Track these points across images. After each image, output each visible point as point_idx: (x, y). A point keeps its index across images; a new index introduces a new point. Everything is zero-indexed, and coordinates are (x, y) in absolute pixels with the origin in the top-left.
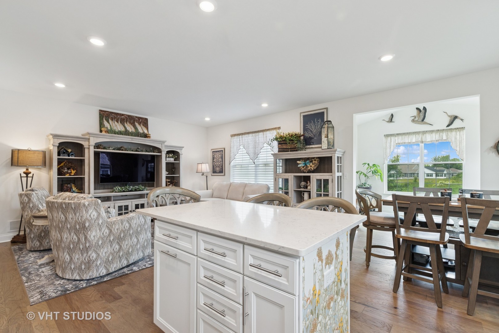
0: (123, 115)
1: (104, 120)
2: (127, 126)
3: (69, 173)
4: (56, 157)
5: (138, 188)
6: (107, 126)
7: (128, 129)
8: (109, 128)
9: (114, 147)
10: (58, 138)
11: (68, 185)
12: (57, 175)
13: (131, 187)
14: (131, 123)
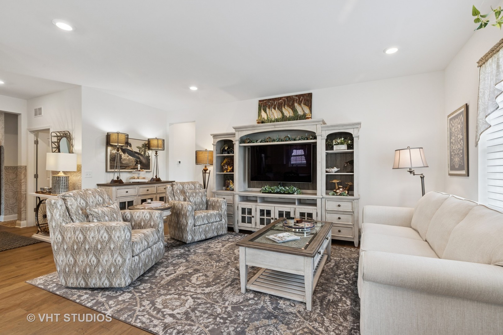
0: (281, 98)
1: (262, 110)
2: (285, 111)
3: (227, 169)
4: (215, 155)
5: (288, 190)
6: (264, 116)
7: (285, 114)
8: (266, 118)
9: (261, 140)
10: (216, 138)
11: (228, 181)
12: (216, 172)
13: (280, 188)
14: (289, 106)
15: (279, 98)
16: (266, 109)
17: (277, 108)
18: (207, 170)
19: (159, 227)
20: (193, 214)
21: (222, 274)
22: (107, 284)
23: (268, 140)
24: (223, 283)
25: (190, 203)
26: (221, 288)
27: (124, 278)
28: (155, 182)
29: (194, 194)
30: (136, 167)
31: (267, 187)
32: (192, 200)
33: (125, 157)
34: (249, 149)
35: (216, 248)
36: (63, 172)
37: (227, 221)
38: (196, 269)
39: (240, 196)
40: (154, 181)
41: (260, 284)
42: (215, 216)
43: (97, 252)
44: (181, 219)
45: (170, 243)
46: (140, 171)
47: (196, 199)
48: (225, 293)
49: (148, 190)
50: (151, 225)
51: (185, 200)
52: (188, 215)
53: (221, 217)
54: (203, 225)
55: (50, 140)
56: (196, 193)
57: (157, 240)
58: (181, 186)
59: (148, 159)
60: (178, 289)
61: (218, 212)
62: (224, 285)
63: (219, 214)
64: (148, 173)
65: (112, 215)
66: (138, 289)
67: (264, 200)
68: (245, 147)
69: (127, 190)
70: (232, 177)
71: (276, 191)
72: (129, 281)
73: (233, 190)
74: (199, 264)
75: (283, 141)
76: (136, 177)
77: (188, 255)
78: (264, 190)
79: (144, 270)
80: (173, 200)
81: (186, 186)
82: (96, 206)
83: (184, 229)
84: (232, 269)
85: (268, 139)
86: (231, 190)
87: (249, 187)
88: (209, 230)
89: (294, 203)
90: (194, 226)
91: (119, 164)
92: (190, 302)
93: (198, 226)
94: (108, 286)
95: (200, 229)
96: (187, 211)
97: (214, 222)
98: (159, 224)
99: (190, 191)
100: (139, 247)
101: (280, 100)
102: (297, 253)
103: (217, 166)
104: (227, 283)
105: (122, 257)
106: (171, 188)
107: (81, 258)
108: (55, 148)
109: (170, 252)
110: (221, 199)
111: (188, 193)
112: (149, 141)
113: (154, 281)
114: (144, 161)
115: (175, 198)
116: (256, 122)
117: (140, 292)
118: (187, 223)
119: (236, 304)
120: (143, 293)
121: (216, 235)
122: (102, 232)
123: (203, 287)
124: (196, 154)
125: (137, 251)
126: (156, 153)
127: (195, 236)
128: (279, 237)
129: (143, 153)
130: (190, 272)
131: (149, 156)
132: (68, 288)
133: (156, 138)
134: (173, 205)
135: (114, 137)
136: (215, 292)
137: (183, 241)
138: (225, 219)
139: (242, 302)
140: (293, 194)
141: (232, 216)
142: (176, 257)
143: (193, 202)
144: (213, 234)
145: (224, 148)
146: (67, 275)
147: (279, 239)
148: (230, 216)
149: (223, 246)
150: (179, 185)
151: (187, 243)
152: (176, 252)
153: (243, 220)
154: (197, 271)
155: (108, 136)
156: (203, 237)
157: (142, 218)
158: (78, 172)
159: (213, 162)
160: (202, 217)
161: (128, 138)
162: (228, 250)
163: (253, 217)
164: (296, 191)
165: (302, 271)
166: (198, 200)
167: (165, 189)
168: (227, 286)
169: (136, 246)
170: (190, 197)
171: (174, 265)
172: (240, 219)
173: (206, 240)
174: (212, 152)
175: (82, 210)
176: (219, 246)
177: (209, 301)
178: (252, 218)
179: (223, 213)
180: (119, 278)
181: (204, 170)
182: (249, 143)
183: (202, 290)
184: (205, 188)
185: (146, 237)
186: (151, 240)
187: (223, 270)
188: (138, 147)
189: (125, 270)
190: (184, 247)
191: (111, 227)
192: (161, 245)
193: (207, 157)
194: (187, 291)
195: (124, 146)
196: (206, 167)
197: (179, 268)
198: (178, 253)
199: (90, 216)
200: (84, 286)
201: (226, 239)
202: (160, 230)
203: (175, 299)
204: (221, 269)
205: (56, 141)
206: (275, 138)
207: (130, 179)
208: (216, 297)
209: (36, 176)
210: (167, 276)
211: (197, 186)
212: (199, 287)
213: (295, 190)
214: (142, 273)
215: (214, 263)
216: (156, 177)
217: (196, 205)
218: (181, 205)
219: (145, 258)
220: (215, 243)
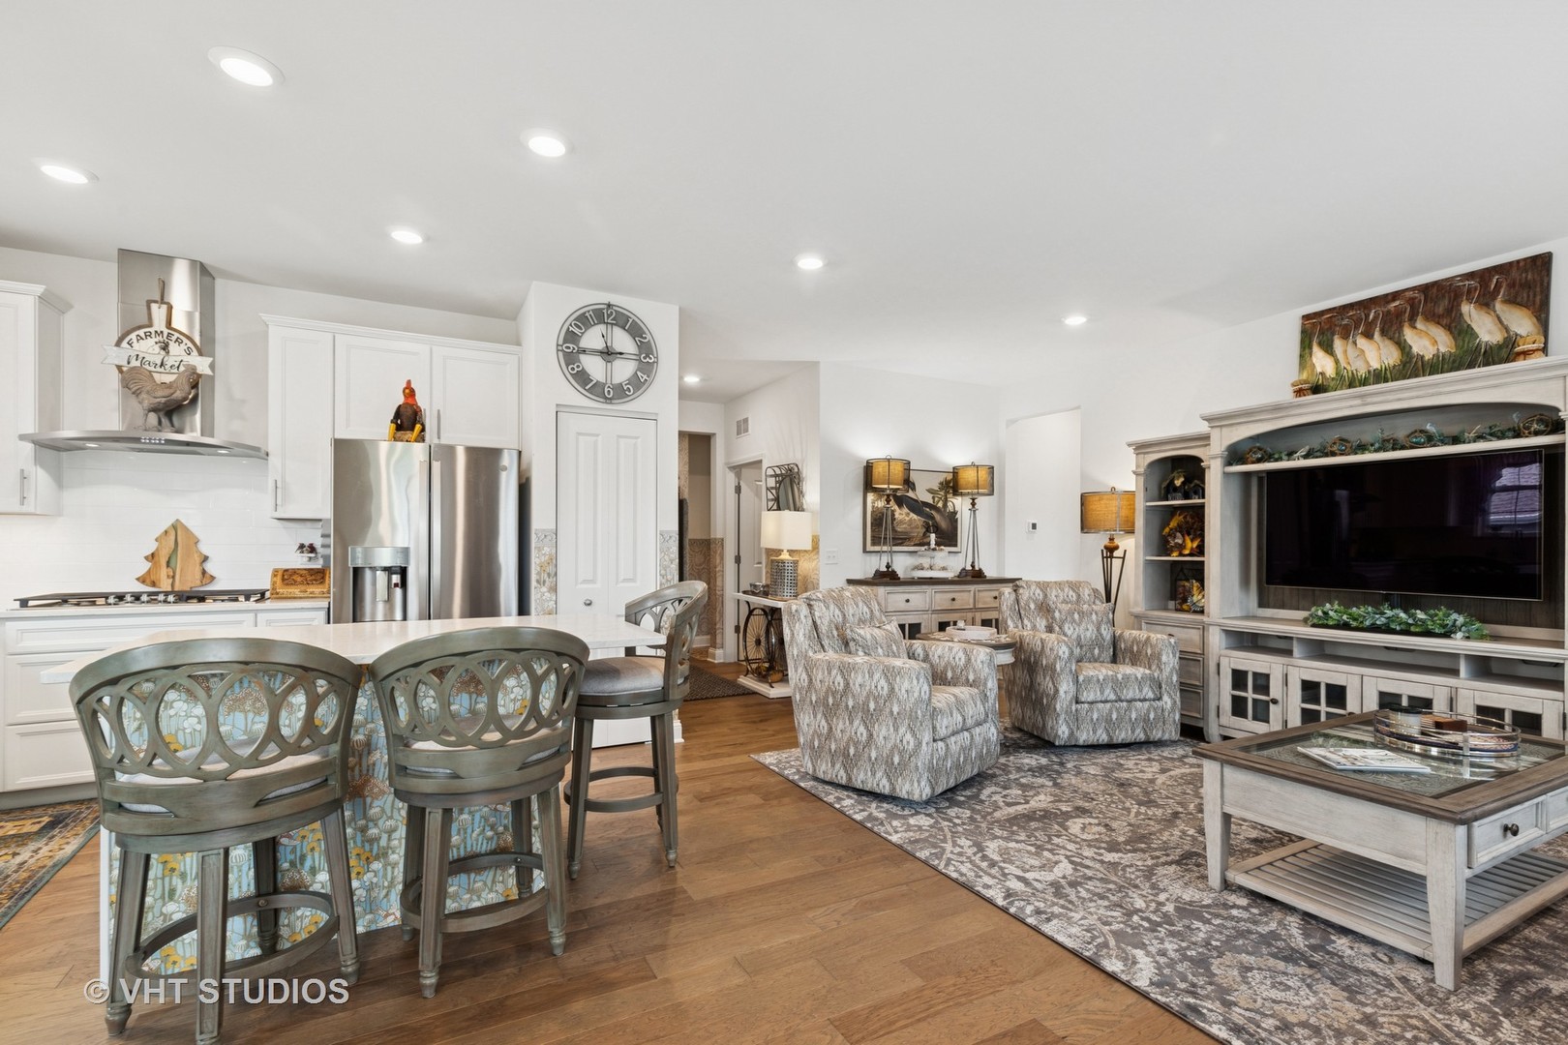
0: (1396, 295)
1: (1316, 349)
2: (1416, 338)
3: (1181, 547)
4: (1141, 504)
5: (1423, 621)
6: (1323, 367)
7: (1415, 350)
8: (1330, 371)
9: (1307, 448)
10: (1145, 453)
11: (1187, 584)
12: (1145, 554)
13: (1389, 613)
14: (1433, 318)
15: (1387, 295)
16: (1332, 341)
17: (1377, 335)
18: (1117, 548)
19: (986, 688)
20: (1073, 668)
21: (1155, 834)
22: (885, 787)
23: (1335, 448)
24: (1157, 853)
25: (1066, 639)
26: (1150, 862)
27: (919, 782)
28: (969, 578)
29: (1076, 616)
30: (925, 540)
31: (1333, 609)
32: (1069, 633)
33: (901, 517)
34: (1260, 479)
35: (1142, 771)
36: (788, 551)
37: (1179, 703)
38: (1080, 807)
39: (1228, 633)
40: (966, 576)
41: (1274, 879)
42: (1140, 683)
43: (869, 718)
44: (1039, 679)
45: (1012, 738)
46: (934, 549)
47: (1080, 630)
48: (1160, 874)
49: (954, 599)
50: (967, 680)
51: (1050, 629)
52: (1058, 669)
53: (1160, 687)
54: (1101, 702)
55: (763, 483)
56: (1082, 614)
57: (983, 717)
58: (1038, 591)
59: (952, 518)
60: (1036, 837)
61: (1147, 672)
62: (1158, 857)
63: (1152, 679)
64: (952, 556)
65: (889, 646)
66: (945, 814)
67: (1320, 651)
68: (1247, 475)
69: (907, 596)
70: (1197, 572)
71: (1368, 623)
72: (927, 792)
73: (1202, 612)
74: (1086, 796)
75: (1403, 448)
76: (926, 566)
77: (1058, 773)
78: (1320, 618)
79: (956, 778)
80: (1017, 627)
81: (1054, 593)
82: (859, 624)
83: (1049, 705)
84: (1186, 829)
85: (1334, 443)
86: (1195, 612)
87: (1262, 604)
88: (1120, 719)
89: (1454, 672)
90: (1077, 703)
91: (890, 534)
92: (1064, 868)
93: (1088, 703)
94: (887, 791)
95: (1092, 713)
96: (1055, 659)
97: (1135, 700)
98: (986, 680)
99: (1065, 607)
100: (945, 722)
101: (1394, 300)
102: (1396, 801)
103: (1147, 538)
104: (1168, 855)
105: (914, 735)
106: (1013, 596)
107: (839, 725)
108: (772, 500)
109: (1012, 758)
110: (1159, 636)
111: (1060, 611)
112: (955, 472)
113: (978, 807)
114: (943, 524)
115: (1022, 622)
116: (1292, 389)
117: (950, 821)
118: (1057, 691)
119: (1191, 906)
120: (955, 825)
121: (1142, 737)
122: (877, 676)
123: (1099, 848)
124: (1082, 505)
125: (942, 732)
126: (973, 504)
127: (1078, 728)
128: (1345, 757)
129: (940, 505)
130: (1064, 809)
131: (955, 513)
132: (816, 779)
133: (973, 465)
134: (1018, 639)
135: (881, 469)
136: (1131, 866)
137: (1047, 738)
138: (1171, 697)
139: (1208, 906)
140: (1446, 635)
141: (1199, 693)
142: (1029, 770)
143: (1075, 636)
144: (1133, 732)
145: (1172, 482)
146: (816, 754)
147: (1343, 761)
148: (1192, 691)
149: (1163, 771)
150: (1033, 587)
151: (1057, 744)
152: (1027, 761)
153: (1239, 707)
154: (1081, 811)
155: (868, 469)
156: (1104, 738)
157: (949, 662)
158: (813, 551)
159: (1133, 524)
160: (1098, 680)
161: (908, 470)
162: (1179, 784)
163: (1275, 702)
164: (1463, 629)
165: (1419, 861)
166: (1088, 634)
167: (995, 598)
168: (1170, 863)
169: (939, 717)
170: (1063, 622)
171: (1024, 787)
172: (1227, 704)
173: (1111, 746)
174: (1133, 493)
175: (837, 629)
176: (1150, 769)
177: (1114, 879)
178: (1271, 705)
179: (1164, 676)
180: (908, 778)
181: (1106, 547)
182: (1259, 461)
183: (1095, 853)
184: (1108, 599)
185: (960, 705)
186: (971, 713)
187: (1158, 827)
188: (930, 491)
189: (919, 764)
190: (1047, 753)
191: (894, 667)
192: (991, 732)
193: (1114, 509)
194: (1058, 846)
195: (898, 489)
196: (1112, 539)
197: (1035, 795)
198: (1034, 763)
199: (852, 644)
200: (844, 782)
201: (1175, 756)
202: (988, 694)
203: (1028, 852)
204: (1152, 823)
205: (774, 485)
206: (1367, 438)
207: (913, 569)
208: (1133, 877)
209: (738, 560)
210: (1009, 805)
211: (1086, 593)
212: (1089, 846)
213: (1458, 623)
214: (952, 783)
215: (1132, 804)
216: (973, 566)
217: (1081, 647)
218: (1039, 642)
219: (958, 750)
220: (1139, 759)
